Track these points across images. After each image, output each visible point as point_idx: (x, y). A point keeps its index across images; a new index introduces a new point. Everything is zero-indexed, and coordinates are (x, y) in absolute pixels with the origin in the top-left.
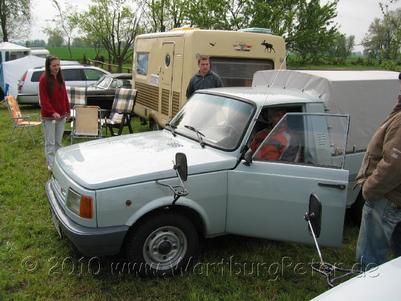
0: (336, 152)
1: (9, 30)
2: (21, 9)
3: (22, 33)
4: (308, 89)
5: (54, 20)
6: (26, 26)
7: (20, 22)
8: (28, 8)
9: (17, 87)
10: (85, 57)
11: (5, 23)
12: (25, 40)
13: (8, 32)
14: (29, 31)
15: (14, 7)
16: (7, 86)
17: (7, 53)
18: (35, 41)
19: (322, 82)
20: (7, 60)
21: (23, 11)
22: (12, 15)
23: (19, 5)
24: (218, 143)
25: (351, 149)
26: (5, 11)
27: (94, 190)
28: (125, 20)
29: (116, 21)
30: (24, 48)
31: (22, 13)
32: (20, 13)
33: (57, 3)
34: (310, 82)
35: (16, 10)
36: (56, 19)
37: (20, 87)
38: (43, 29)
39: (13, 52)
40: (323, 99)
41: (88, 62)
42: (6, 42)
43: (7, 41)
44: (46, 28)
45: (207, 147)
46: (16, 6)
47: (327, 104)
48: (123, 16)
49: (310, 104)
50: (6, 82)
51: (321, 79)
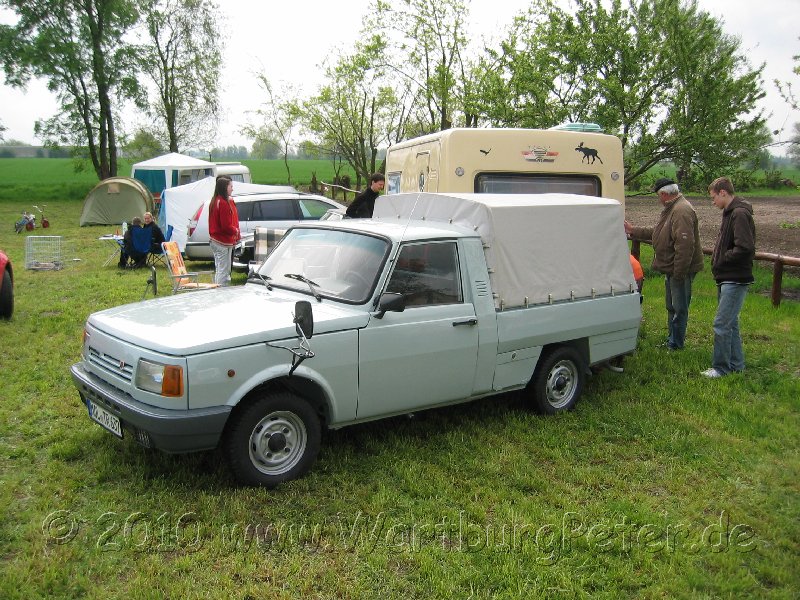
0: (501, 305)
1: (179, 130)
2: (202, 94)
3: (203, 136)
4: (459, 218)
5: (259, 112)
6: (210, 123)
7: (200, 117)
8: (215, 91)
9: (186, 230)
10: (314, 179)
11: (174, 118)
12: (209, 149)
13: (178, 134)
14: (213, 133)
15: (190, 91)
16: (171, 228)
17: (175, 173)
18: (230, 148)
19: (478, 208)
20: (175, 183)
21: (205, 98)
22: (186, 105)
23: (198, 86)
24: (340, 295)
25: (522, 303)
26: (175, 97)
27: (182, 356)
28: (383, 110)
29: (368, 112)
30: (205, 164)
31: (204, 101)
32: (200, 100)
33: (265, 81)
34: (461, 208)
35: (193, 95)
36: (264, 109)
37: (191, 231)
38: (241, 129)
39: (185, 171)
40: (480, 232)
41: (320, 188)
42: (174, 153)
43: (177, 151)
44: (245, 125)
45: (324, 300)
46: (194, 89)
47: (486, 240)
48: (381, 103)
49: (464, 240)
50: (169, 222)
51: (476, 205)
